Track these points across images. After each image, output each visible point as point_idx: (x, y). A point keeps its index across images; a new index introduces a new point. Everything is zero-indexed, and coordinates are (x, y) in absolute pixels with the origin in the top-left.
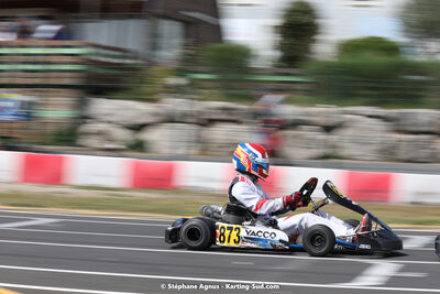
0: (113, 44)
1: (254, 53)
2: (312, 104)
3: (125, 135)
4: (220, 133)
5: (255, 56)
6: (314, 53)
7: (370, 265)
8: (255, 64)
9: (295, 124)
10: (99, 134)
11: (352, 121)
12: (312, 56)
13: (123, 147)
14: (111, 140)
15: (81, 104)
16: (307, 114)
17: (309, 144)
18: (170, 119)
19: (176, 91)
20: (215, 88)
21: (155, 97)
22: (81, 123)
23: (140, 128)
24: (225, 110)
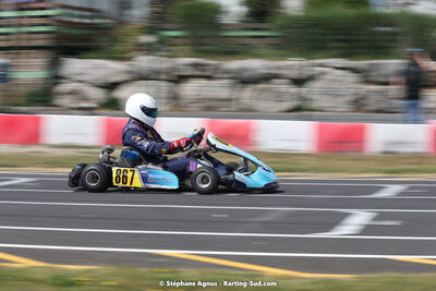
0: (85, 5)
1: (225, 9)
2: (283, 57)
3: (98, 95)
4: (190, 89)
5: (227, 12)
7: (348, 214)
8: (226, 20)
9: (267, 78)
10: (72, 93)
11: (323, 73)
12: (283, 11)
13: (95, 105)
14: (86, 99)
15: (54, 64)
16: (278, 68)
17: (279, 97)
18: (141, 77)
19: (148, 49)
20: (183, 45)
21: (128, 55)
22: (56, 84)
23: (112, 86)
24: (195, 65)
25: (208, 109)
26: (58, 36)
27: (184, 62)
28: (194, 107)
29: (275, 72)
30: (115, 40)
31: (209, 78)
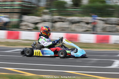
2: (83, 16)
3: (32, 26)
4: (58, 25)
6: (82, 3)
9: (79, 22)
10: (25, 25)
14: (29, 27)
15: (20, 17)
16: (82, 19)
17: (82, 27)
18: (44, 21)
19: (45, 13)
21: (41, 15)
22: (21, 23)
23: (36, 23)
24: (59, 18)
25: (63, 30)
26: (22, 10)
27: (56, 17)
28: (59, 30)
29: (81, 20)
30: (37, 11)
31: (63, 22)
